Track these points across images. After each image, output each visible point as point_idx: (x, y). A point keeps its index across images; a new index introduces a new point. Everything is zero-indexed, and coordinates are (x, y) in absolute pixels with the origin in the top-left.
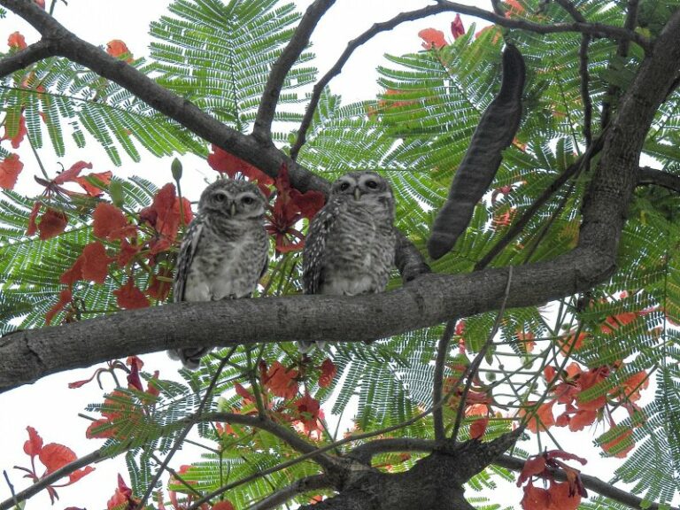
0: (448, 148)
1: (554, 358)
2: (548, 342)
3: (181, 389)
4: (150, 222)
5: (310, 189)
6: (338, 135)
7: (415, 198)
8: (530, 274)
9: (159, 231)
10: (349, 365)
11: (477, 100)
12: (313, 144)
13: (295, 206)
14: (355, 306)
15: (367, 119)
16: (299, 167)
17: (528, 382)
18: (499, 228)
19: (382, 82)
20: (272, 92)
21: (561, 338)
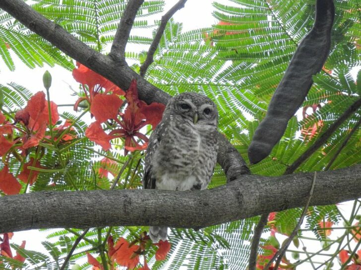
0: (268, 71)
1: (348, 244)
2: (344, 230)
3: (43, 258)
4: (24, 122)
5: (155, 101)
6: (179, 56)
7: (240, 108)
8: (331, 179)
9: (30, 130)
10: (181, 242)
11: (294, 33)
12: (159, 63)
13: (142, 115)
14: (187, 199)
15: (203, 43)
16: (146, 83)
17: (326, 263)
18: (307, 139)
19: (216, 15)
20: (128, 21)
21: (354, 228)
